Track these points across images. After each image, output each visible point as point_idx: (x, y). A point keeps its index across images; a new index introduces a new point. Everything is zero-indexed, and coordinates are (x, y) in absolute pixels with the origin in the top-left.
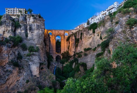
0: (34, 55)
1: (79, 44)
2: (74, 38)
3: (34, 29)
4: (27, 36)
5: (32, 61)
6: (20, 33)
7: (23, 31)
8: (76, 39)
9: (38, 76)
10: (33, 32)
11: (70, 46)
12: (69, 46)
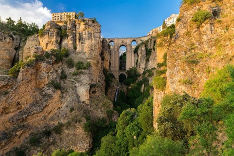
0: (82, 73)
1: (151, 57)
2: (144, 48)
3: (85, 39)
4: (75, 48)
5: (80, 82)
6: (67, 45)
7: (71, 42)
8: (146, 49)
9: (88, 102)
10: (84, 42)
11: (139, 60)
12: (137, 61)
